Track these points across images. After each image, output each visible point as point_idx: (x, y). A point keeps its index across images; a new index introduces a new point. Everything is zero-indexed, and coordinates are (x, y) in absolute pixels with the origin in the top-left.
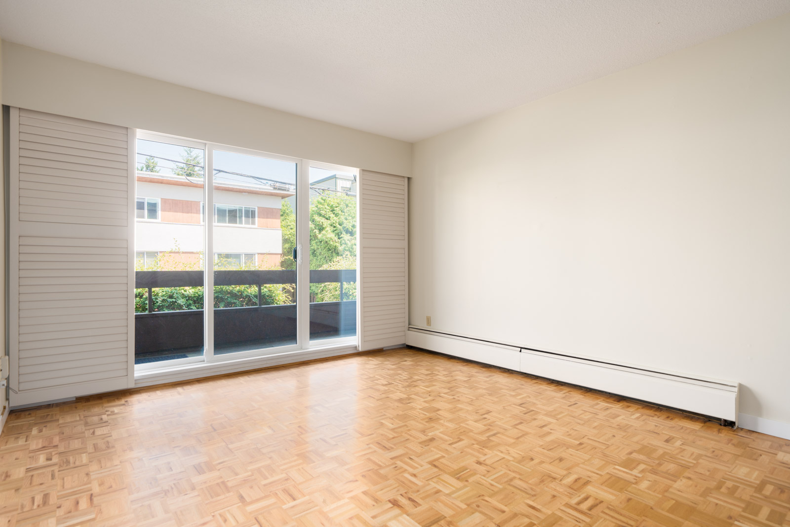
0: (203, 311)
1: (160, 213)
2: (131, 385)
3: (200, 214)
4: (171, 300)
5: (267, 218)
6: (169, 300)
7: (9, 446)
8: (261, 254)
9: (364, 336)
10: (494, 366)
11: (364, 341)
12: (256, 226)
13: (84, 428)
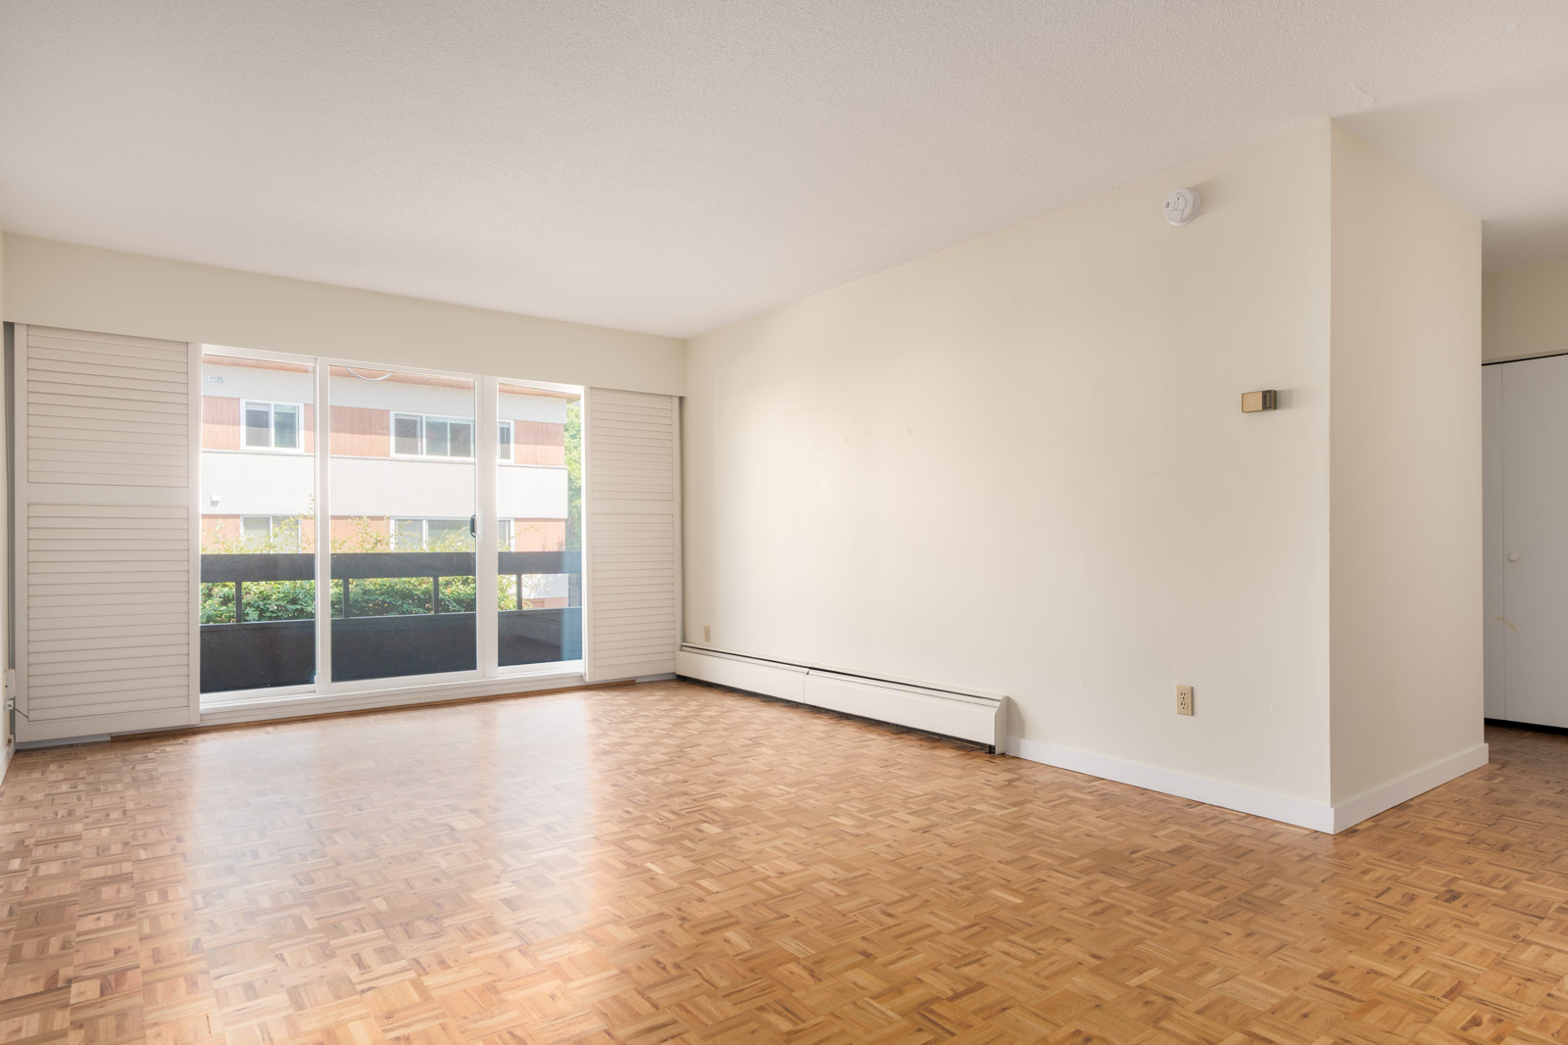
0: (314, 622)
1: (301, 435)
2: (195, 721)
3: (388, 435)
4: (294, 607)
5: (536, 443)
6: (290, 607)
7: (19, 778)
8: (522, 520)
9: (593, 660)
10: (781, 699)
11: (594, 665)
12: (511, 461)
13: (120, 765)
